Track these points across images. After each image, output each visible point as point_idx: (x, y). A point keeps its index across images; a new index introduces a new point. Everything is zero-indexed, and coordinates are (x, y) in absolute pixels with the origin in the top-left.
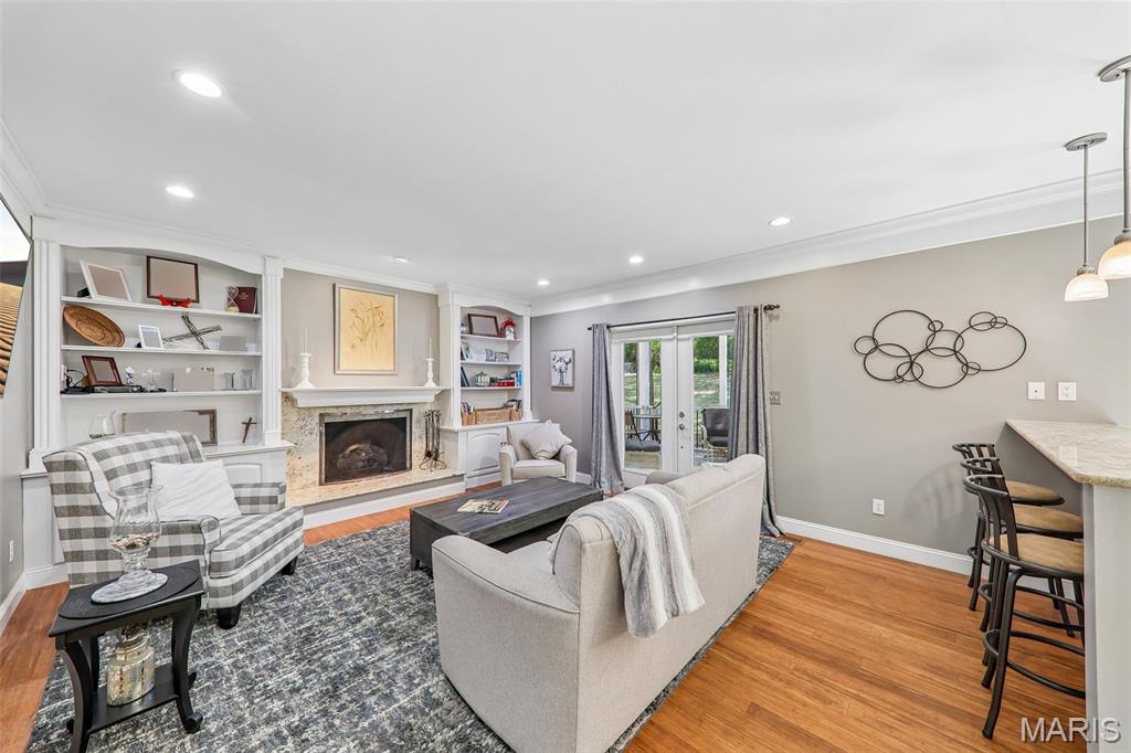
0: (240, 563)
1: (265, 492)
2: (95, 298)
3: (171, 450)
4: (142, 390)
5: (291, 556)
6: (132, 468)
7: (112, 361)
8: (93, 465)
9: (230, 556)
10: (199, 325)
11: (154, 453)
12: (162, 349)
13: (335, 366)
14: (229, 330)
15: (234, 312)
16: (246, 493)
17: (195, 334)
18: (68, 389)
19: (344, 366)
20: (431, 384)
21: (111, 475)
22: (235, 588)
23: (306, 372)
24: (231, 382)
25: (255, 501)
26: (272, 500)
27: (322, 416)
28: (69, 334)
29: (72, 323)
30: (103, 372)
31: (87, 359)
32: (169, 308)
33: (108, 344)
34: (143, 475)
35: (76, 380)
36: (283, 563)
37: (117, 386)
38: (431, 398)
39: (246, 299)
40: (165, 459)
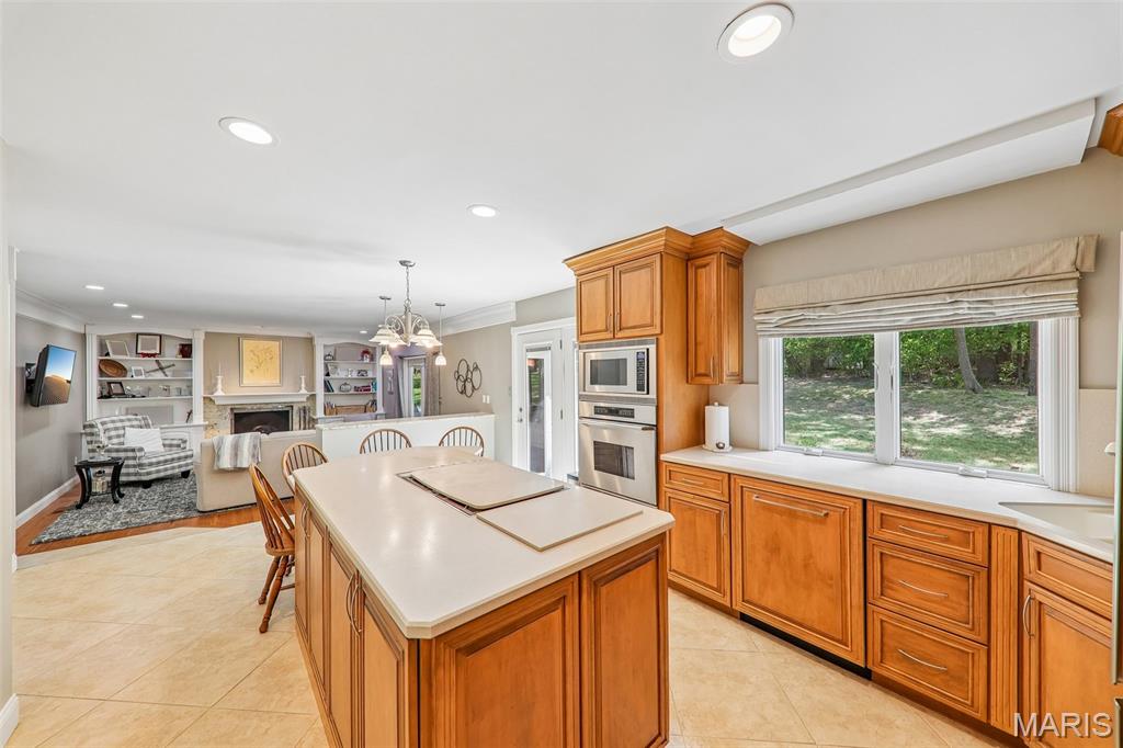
0: (151, 464)
1: (175, 442)
2: (112, 357)
3: (135, 423)
4: (134, 396)
5: (188, 468)
6: (116, 429)
7: (120, 383)
8: (100, 426)
9: (145, 461)
10: (163, 365)
11: (128, 423)
12: (143, 377)
13: (240, 381)
14: (178, 366)
15: (180, 358)
16: (167, 442)
17: (161, 369)
18: (102, 397)
19: (245, 382)
20: (303, 391)
21: (110, 438)
22: (148, 473)
23: (219, 386)
24: (180, 392)
25: (171, 446)
26: (179, 446)
27: (232, 409)
28: (101, 373)
29: (103, 367)
30: (115, 389)
31: (109, 383)
32: (147, 358)
33: (119, 376)
34: (121, 432)
35: (105, 393)
36: (183, 469)
37: (123, 395)
38: (305, 400)
39: (186, 350)
40: (132, 426)
